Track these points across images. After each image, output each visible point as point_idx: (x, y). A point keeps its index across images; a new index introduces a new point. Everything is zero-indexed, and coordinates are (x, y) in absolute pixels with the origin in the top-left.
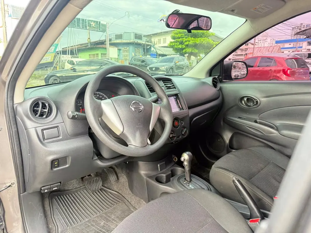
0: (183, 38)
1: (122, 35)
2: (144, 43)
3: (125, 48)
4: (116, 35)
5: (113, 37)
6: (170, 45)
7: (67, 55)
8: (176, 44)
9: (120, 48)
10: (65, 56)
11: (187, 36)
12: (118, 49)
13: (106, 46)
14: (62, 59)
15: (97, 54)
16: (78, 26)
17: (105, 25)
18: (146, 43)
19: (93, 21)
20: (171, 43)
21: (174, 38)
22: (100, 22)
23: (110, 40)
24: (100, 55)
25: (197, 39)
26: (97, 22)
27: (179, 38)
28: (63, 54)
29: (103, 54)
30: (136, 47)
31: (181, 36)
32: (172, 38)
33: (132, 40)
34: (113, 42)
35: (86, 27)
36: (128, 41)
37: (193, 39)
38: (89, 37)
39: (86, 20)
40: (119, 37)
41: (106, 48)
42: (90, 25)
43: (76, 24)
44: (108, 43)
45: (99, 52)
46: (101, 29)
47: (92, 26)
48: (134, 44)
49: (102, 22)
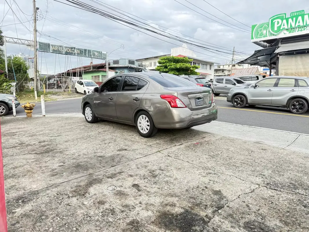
0: (167, 63)
1: (119, 61)
2: (136, 67)
3: (121, 71)
4: (113, 61)
5: (111, 62)
6: (157, 69)
7: (76, 77)
8: (161, 68)
9: (117, 71)
10: (75, 77)
11: (170, 62)
12: (115, 72)
13: (106, 69)
14: (73, 80)
15: (99, 76)
16: (85, 54)
17: (106, 54)
18: (138, 67)
19: (96, 51)
20: (158, 67)
21: (160, 63)
22: (101, 52)
23: (109, 64)
24: (100, 77)
25: (177, 64)
26: (99, 52)
27: (164, 63)
28: (73, 76)
29: (103, 75)
30: (130, 71)
31: (166, 61)
32: (159, 63)
33: (127, 64)
34: (111, 66)
35: (91, 55)
36: (124, 66)
37: (174, 64)
38: (91, 62)
39: (91, 50)
40: (116, 62)
41: (106, 71)
42: (94, 55)
43: (84, 54)
44: (107, 66)
45: (100, 74)
46: (102, 57)
47: (95, 55)
48: (128, 68)
49: (103, 52)
